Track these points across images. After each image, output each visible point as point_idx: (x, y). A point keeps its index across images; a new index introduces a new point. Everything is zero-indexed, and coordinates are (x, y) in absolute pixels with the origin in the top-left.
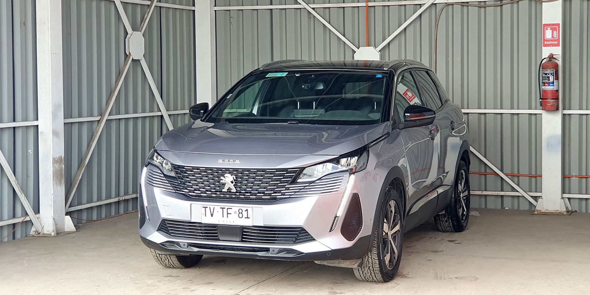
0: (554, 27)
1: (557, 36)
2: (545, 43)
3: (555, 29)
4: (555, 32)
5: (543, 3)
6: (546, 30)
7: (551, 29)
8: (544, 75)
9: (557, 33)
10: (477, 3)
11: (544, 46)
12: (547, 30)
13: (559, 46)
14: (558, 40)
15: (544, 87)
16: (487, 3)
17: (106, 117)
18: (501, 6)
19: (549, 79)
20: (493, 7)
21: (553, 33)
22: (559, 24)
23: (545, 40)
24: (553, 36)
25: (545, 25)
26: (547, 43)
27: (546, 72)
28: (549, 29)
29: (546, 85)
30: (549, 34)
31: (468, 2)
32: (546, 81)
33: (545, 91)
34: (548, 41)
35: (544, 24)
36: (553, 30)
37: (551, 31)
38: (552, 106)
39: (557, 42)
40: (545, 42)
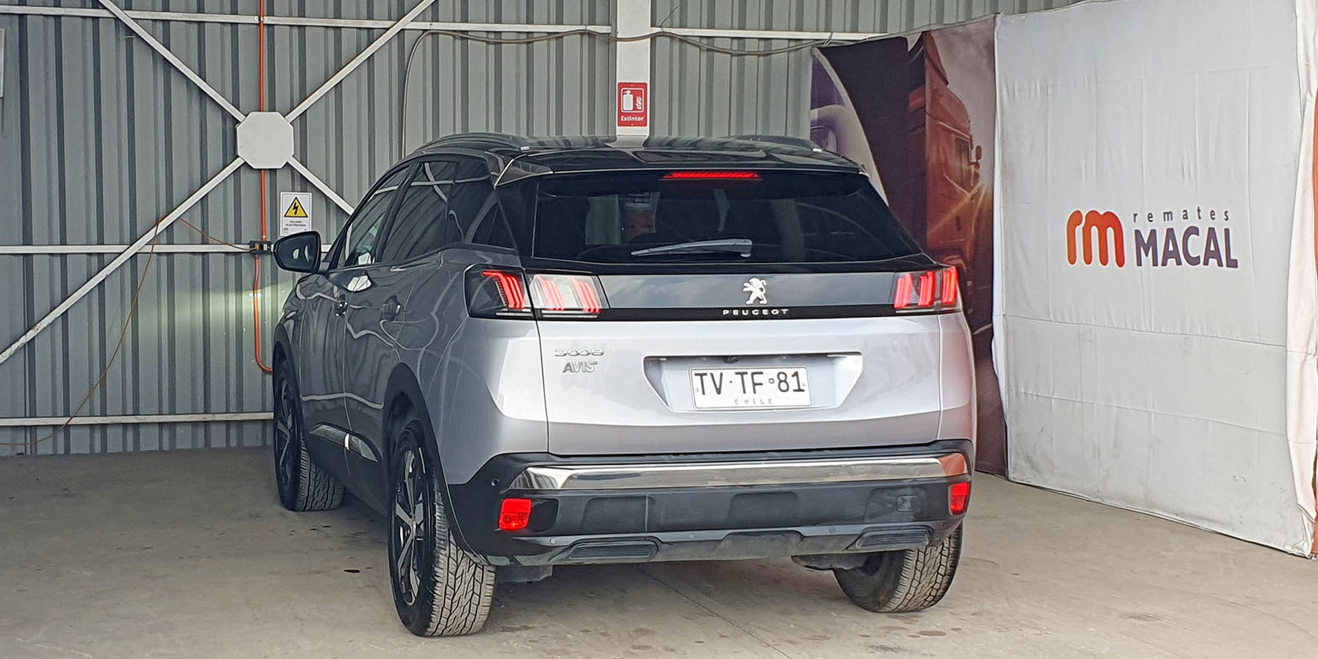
0: (637, 89)
1: (642, 106)
2: (622, 119)
3: (639, 93)
4: (639, 100)
5: (618, 42)
6: (623, 94)
7: (632, 92)
9: (642, 102)
11: (619, 125)
12: (625, 95)
13: (646, 125)
14: (644, 115)
16: (504, 36)
18: (528, 43)
21: (634, 101)
22: (646, 84)
23: (621, 114)
24: (635, 107)
25: (622, 85)
26: (625, 119)
28: (629, 92)
30: (628, 102)
31: (467, 31)
34: (627, 115)
35: (619, 84)
36: (635, 94)
37: (632, 96)
39: (642, 118)
40: (622, 117)
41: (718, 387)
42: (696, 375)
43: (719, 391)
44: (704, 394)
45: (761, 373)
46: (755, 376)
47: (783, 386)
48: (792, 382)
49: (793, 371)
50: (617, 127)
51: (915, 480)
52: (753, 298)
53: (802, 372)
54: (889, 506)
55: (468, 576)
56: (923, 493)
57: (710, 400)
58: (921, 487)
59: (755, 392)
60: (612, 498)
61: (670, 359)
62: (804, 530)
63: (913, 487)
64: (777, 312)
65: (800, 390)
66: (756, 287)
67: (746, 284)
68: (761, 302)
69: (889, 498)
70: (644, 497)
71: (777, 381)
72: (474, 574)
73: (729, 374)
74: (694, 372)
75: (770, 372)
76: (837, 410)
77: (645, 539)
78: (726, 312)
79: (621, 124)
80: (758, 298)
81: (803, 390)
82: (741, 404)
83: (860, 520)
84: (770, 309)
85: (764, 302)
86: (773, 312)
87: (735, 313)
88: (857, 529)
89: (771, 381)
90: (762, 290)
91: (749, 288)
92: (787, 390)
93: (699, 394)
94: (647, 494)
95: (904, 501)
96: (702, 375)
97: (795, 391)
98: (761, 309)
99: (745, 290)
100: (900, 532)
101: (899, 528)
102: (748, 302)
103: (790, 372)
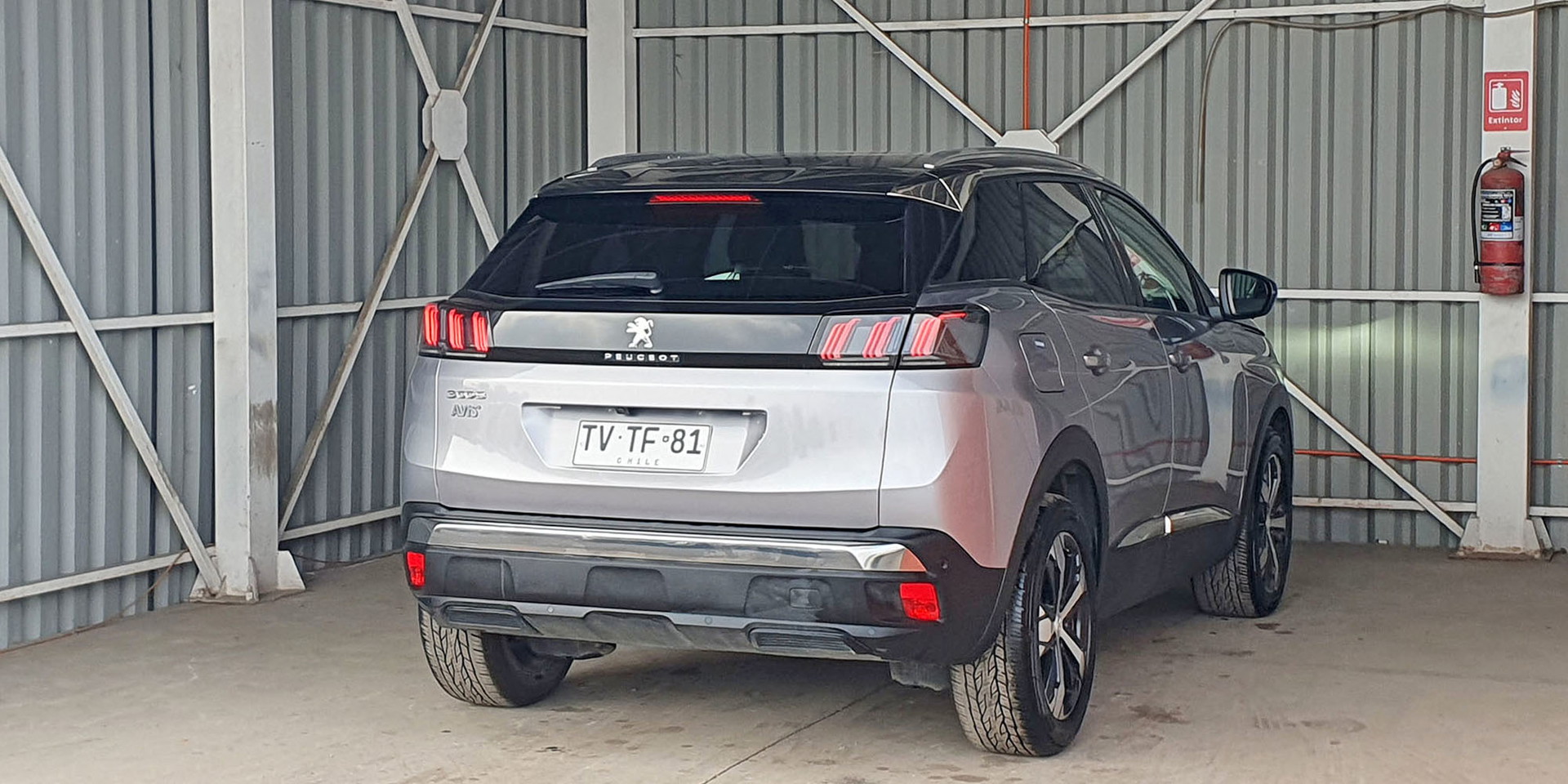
0: (1511, 81)
1: (1520, 103)
2: (1490, 122)
3: (1517, 87)
4: (1515, 95)
5: (1486, 20)
6: (1492, 88)
7: (1505, 85)
8: (1487, 204)
9: (1520, 97)
10: (1311, 20)
11: (1485, 130)
12: (1494, 90)
13: (1526, 129)
14: (1524, 114)
15: (1485, 234)
17: (375, 306)
18: (1374, 26)
19: (1500, 214)
20: (1352, 30)
21: (1509, 97)
22: (1527, 73)
23: (1488, 114)
24: (1509, 105)
25: (1490, 75)
26: (1495, 121)
27: (1491, 196)
28: (1500, 85)
29: (1492, 228)
30: (1498, 98)
31: (1289, 17)
32: (1493, 218)
33: (1488, 245)
34: (1496, 115)
35: (1486, 74)
36: (1510, 88)
37: (1505, 89)
38: (1507, 281)
39: (1521, 119)
40: (1490, 119)
41: (604, 442)
42: (585, 427)
43: (603, 447)
44: (586, 449)
45: (657, 429)
46: (649, 432)
47: (678, 446)
48: (689, 442)
49: (694, 428)
50: (1484, 132)
51: (815, 570)
52: (636, 340)
53: (704, 432)
54: (778, 598)
55: (452, 637)
56: (825, 588)
57: (594, 456)
58: (823, 580)
59: (643, 451)
60: (473, 558)
61: (565, 407)
62: (677, 618)
63: (810, 579)
64: (666, 357)
65: (695, 452)
66: (640, 327)
67: (630, 325)
68: (646, 346)
69: (776, 589)
70: (499, 561)
71: (672, 439)
72: (457, 637)
73: (621, 427)
74: (583, 423)
75: (667, 429)
76: (731, 479)
77: (507, 608)
78: (608, 356)
79: (1489, 128)
80: (641, 341)
81: (699, 453)
82: (624, 463)
83: (743, 613)
84: (657, 354)
85: (649, 345)
86: (660, 357)
87: (619, 357)
88: (740, 623)
89: (665, 439)
90: (647, 331)
91: (632, 328)
92: (680, 451)
93: (581, 448)
94: (502, 557)
95: (798, 595)
96: (590, 428)
97: (689, 452)
98: (647, 354)
99: (629, 331)
100: (798, 633)
101: (800, 628)
102: (631, 345)
103: (689, 430)
